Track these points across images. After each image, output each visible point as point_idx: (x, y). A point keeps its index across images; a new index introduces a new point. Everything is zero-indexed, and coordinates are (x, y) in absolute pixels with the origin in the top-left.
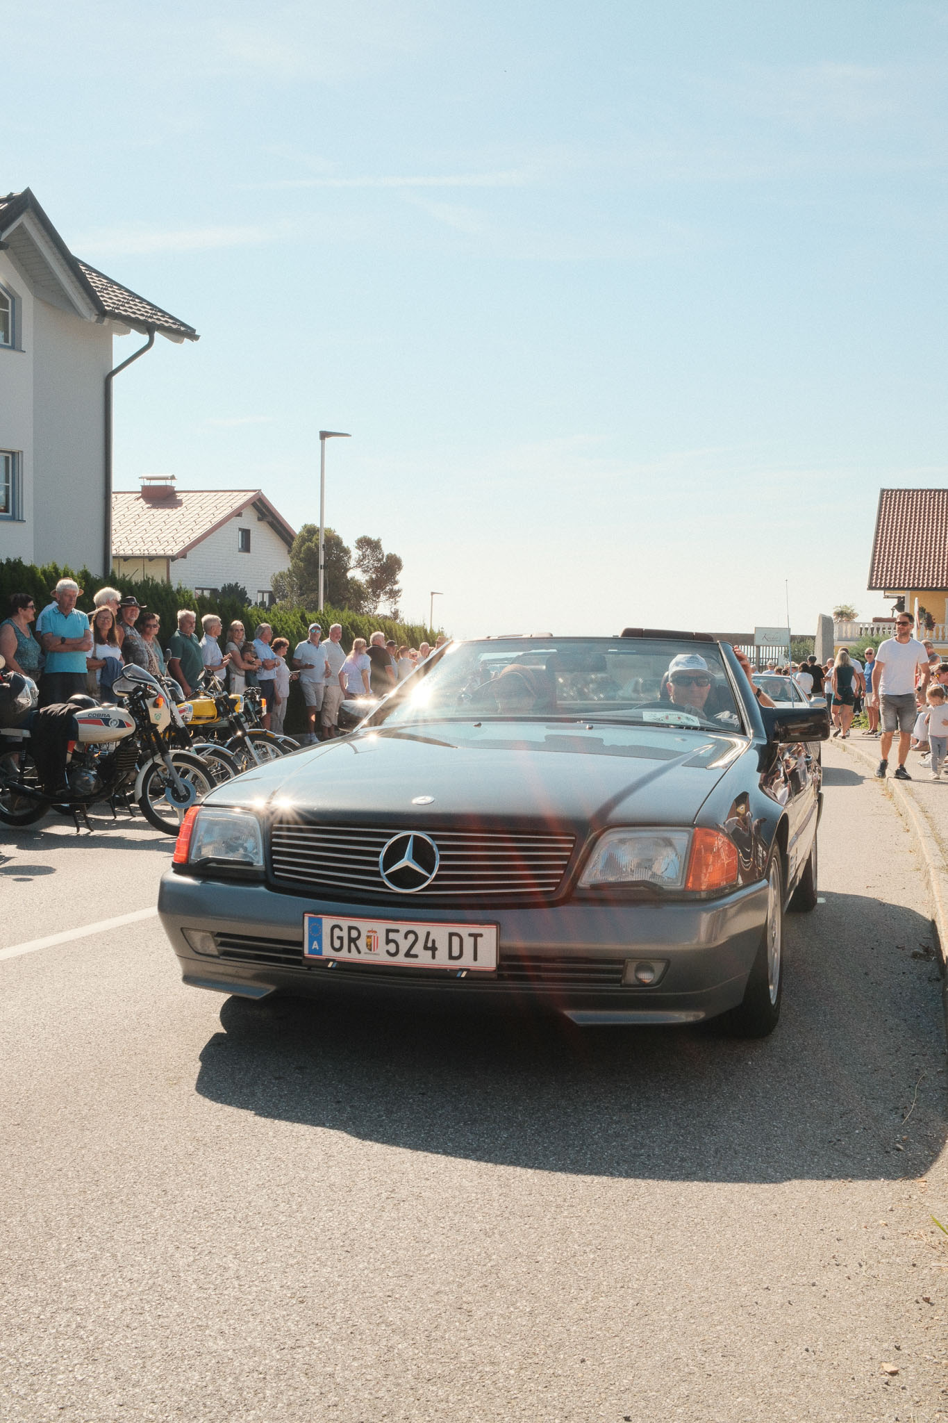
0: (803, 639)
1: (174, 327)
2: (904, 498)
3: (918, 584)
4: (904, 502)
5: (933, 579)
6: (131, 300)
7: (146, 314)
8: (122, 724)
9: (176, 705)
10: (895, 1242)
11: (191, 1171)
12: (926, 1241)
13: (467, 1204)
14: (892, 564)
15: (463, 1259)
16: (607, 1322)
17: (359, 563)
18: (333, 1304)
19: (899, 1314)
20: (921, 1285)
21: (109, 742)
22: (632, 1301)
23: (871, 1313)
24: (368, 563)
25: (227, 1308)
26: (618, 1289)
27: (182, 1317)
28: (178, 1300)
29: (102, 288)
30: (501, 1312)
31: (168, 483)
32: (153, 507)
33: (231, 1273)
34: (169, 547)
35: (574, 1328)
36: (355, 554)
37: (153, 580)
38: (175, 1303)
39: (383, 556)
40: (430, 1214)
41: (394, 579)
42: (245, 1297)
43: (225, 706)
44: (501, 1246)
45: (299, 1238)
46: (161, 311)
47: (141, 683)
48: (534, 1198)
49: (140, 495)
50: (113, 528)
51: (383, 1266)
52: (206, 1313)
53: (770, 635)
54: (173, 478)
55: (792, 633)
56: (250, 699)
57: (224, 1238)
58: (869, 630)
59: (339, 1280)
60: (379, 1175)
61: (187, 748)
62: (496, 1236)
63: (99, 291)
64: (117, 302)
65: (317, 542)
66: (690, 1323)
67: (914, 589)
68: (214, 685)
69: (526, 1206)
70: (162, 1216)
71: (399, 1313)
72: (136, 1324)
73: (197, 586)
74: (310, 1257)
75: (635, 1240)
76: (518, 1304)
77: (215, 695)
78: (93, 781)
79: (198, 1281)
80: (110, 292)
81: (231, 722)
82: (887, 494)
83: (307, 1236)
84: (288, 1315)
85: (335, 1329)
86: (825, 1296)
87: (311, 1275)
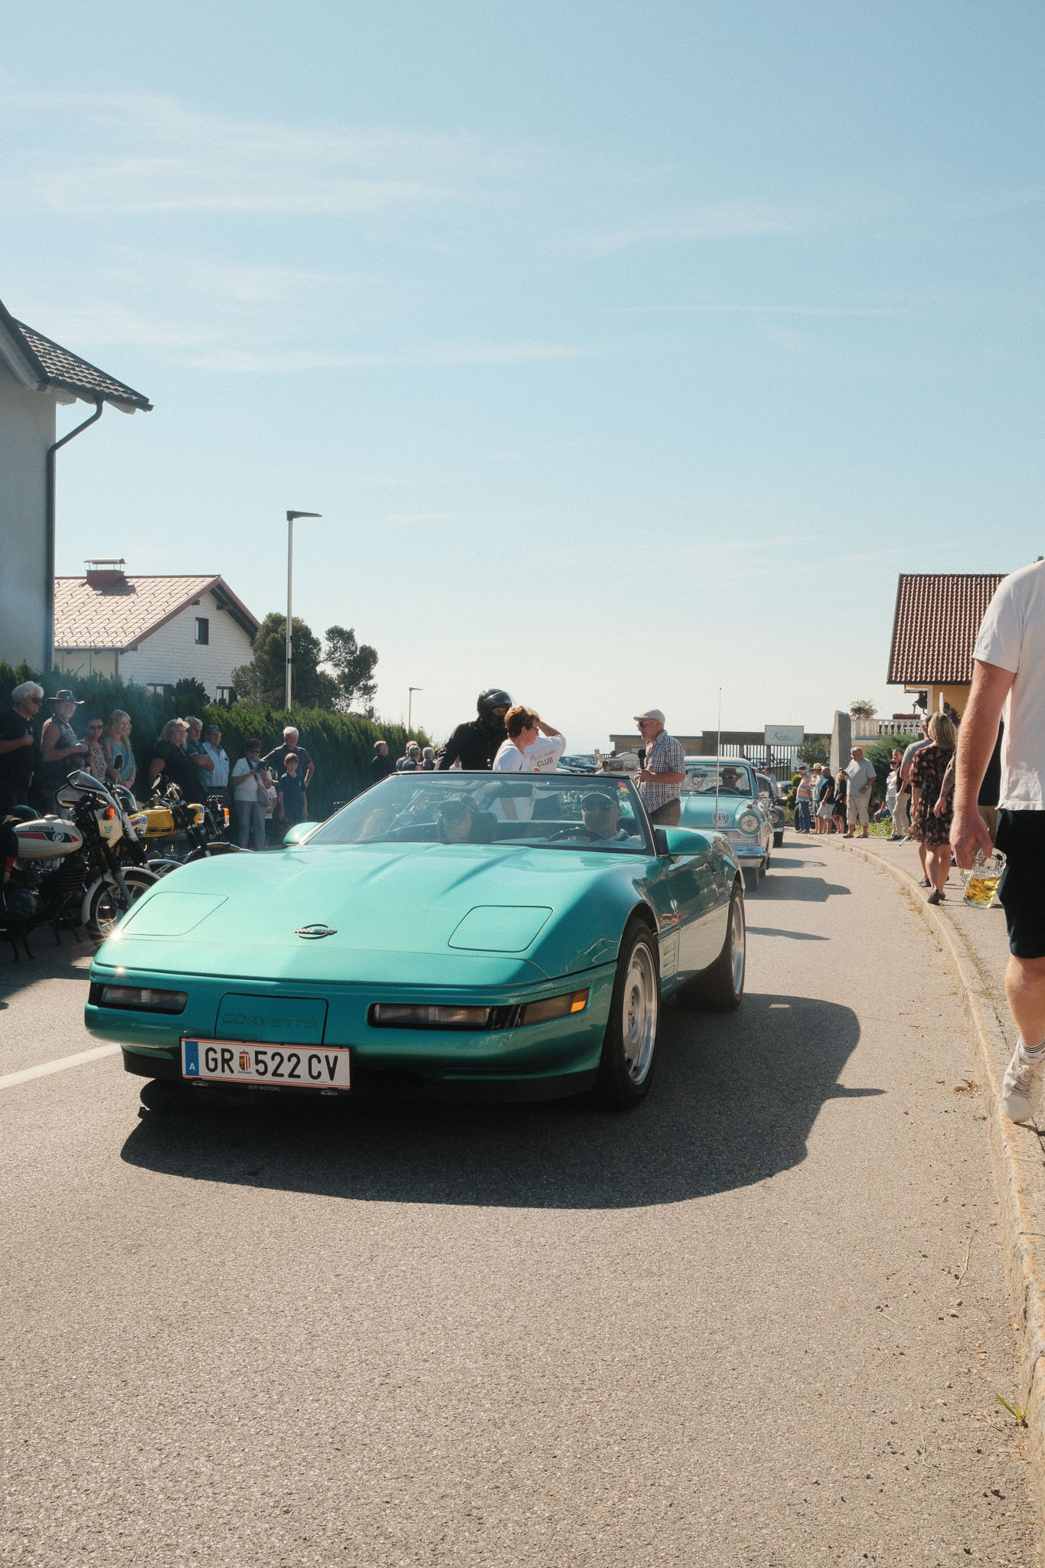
0: (816, 738)
1: (125, 395)
2: (925, 584)
3: (942, 677)
4: (925, 588)
5: (957, 672)
6: (77, 366)
7: (93, 382)
8: (67, 838)
9: (129, 815)
10: (957, 1425)
11: (154, 1357)
12: (990, 1422)
13: (471, 1389)
14: (913, 655)
15: (471, 1455)
16: (638, 1527)
17: (330, 657)
18: (324, 1513)
19: (966, 1511)
20: (989, 1475)
21: (53, 858)
22: (664, 1502)
23: (935, 1510)
24: (340, 655)
25: (199, 1523)
26: (648, 1488)
27: (148, 1535)
28: (142, 1514)
29: (44, 353)
30: (516, 1518)
31: (117, 567)
32: (101, 595)
33: (203, 1479)
34: (118, 639)
35: (600, 1536)
36: (326, 646)
37: (101, 676)
38: (139, 1517)
39: (356, 648)
40: (430, 1402)
41: (369, 673)
42: (222, 1508)
43: (183, 817)
44: (513, 1438)
45: (281, 1435)
46: (110, 378)
47: (89, 792)
48: (548, 1381)
49: (86, 580)
50: (56, 617)
51: (379, 1466)
52: (176, 1528)
53: (784, 734)
54: (122, 562)
55: (806, 732)
56: (211, 809)
57: (195, 1436)
58: (889, 728)
59: (329, 1484)
60: (370, 1357)
61: (141, 864)
62: (506, 1426)
63: (41, 356)
64: (61, 368)
65: (283, 633)
66: (731, 1526)
67: (937, 683)
68: (171, 792)
69: (539, 1390)
70: (123, 1412)
71: (399, 1523)
72: (93, 1545)
73: (148, 682)
74: (294, 1457)
75: (664, 1429)
76: (536, 1509)
77: (172, 805)
78: (34, 902)
79: (165, 1490)
80: (54, 358)
81: (190, 835)
82: (907, 580)
83: (290, 1432)
84: (271, 1529)
85: (326, 1544)
86: (882, 1491)
87: (296, 1478)
